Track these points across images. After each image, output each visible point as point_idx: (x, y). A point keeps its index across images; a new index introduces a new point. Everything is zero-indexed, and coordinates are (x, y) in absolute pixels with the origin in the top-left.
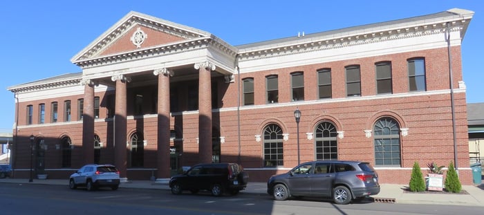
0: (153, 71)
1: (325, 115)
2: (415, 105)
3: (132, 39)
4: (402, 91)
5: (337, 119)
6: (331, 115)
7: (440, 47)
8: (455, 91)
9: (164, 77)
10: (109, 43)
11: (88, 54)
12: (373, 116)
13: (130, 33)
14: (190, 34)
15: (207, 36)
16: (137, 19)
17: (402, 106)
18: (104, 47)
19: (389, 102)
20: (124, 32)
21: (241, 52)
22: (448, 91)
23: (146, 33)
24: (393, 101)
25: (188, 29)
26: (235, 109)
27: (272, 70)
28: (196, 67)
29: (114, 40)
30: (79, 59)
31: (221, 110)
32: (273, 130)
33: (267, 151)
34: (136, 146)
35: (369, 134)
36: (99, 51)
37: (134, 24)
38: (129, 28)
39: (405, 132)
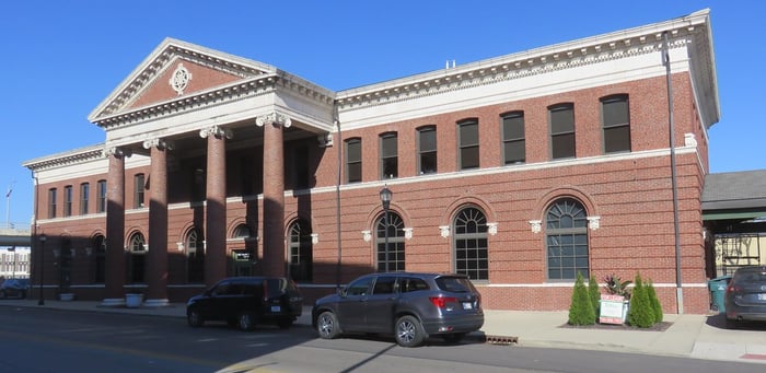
0: (199, 131)
1: (469, 196)
2: (613, 177)
3: (172, 82)
4: (590, 153)
5: (487, 202)
6: (478, 196)
7: (654, 75)
8: (679, 151)
9: (215, 140)
10: (140, 90)
11: (112, 107)
12: (544, 196)
13: (169, 73)
14: (249, 70)
15: (272, 72)
16: (175, 50)
17: (590, 179)
18: (134, 96)
19: (569, 173)
20: (160, 71)
21: (341, 96)
22: (666, 152)
23: (190, 71)
24: (575, 171)
25: (245, 63)
26: (333, 189)
27: (389, 124)
28: (259, 123)
29: (147, 84)
30: (99, 116)
31: (313, 191)
32: (390, 222)
33: (381, 257)
34: (194, 250)
35: (536, 226)
36: (128, 102)
37: (174, 58)
38: (166, 65)
39: (594, 223)
